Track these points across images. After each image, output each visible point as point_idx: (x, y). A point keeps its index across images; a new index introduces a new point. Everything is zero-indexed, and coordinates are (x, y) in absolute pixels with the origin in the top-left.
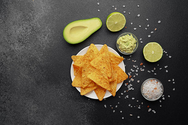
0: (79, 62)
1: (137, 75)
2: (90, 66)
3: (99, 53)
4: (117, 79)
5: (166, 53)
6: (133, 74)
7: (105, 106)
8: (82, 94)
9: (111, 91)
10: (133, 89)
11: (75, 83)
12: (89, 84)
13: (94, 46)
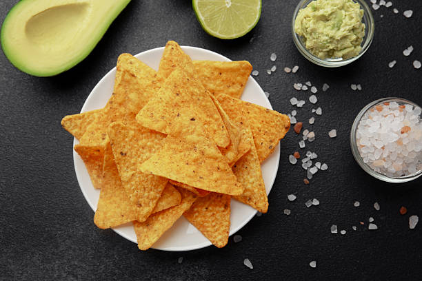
0: (98, 134)
1: (319, 111)
2: (142, 130)
3: (159, 76)
4: (253, 147)
5: (389, 4)
6: (303, 114)
7: (248, 263)
8: (144, 245)
9: (250, 199)
10: (325, 167)
11: (105, 213)
12: (160, 200)
13: (133, 60)
